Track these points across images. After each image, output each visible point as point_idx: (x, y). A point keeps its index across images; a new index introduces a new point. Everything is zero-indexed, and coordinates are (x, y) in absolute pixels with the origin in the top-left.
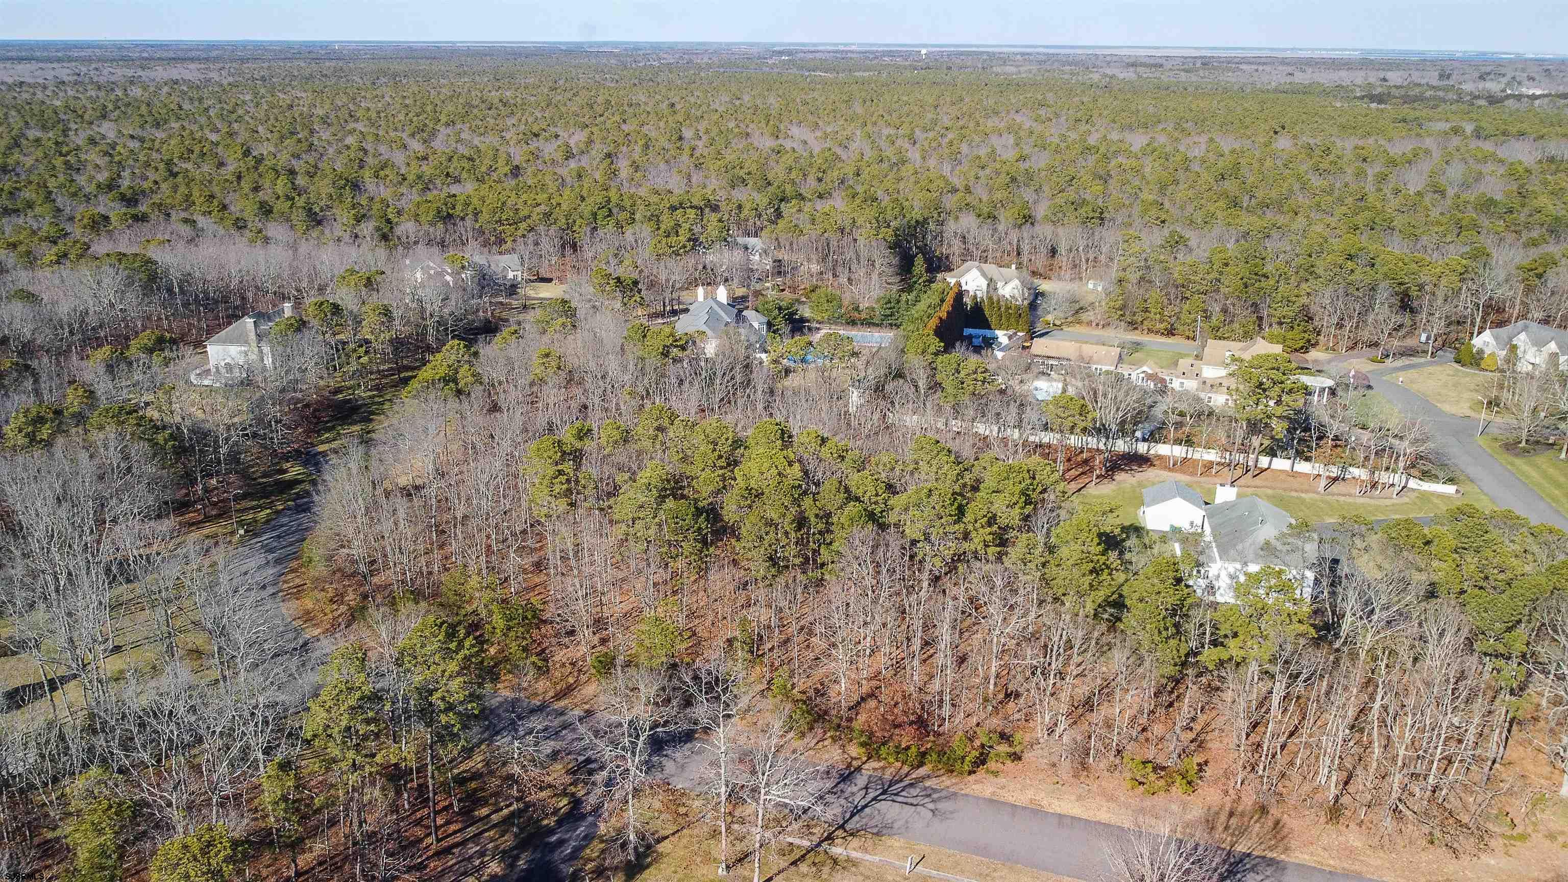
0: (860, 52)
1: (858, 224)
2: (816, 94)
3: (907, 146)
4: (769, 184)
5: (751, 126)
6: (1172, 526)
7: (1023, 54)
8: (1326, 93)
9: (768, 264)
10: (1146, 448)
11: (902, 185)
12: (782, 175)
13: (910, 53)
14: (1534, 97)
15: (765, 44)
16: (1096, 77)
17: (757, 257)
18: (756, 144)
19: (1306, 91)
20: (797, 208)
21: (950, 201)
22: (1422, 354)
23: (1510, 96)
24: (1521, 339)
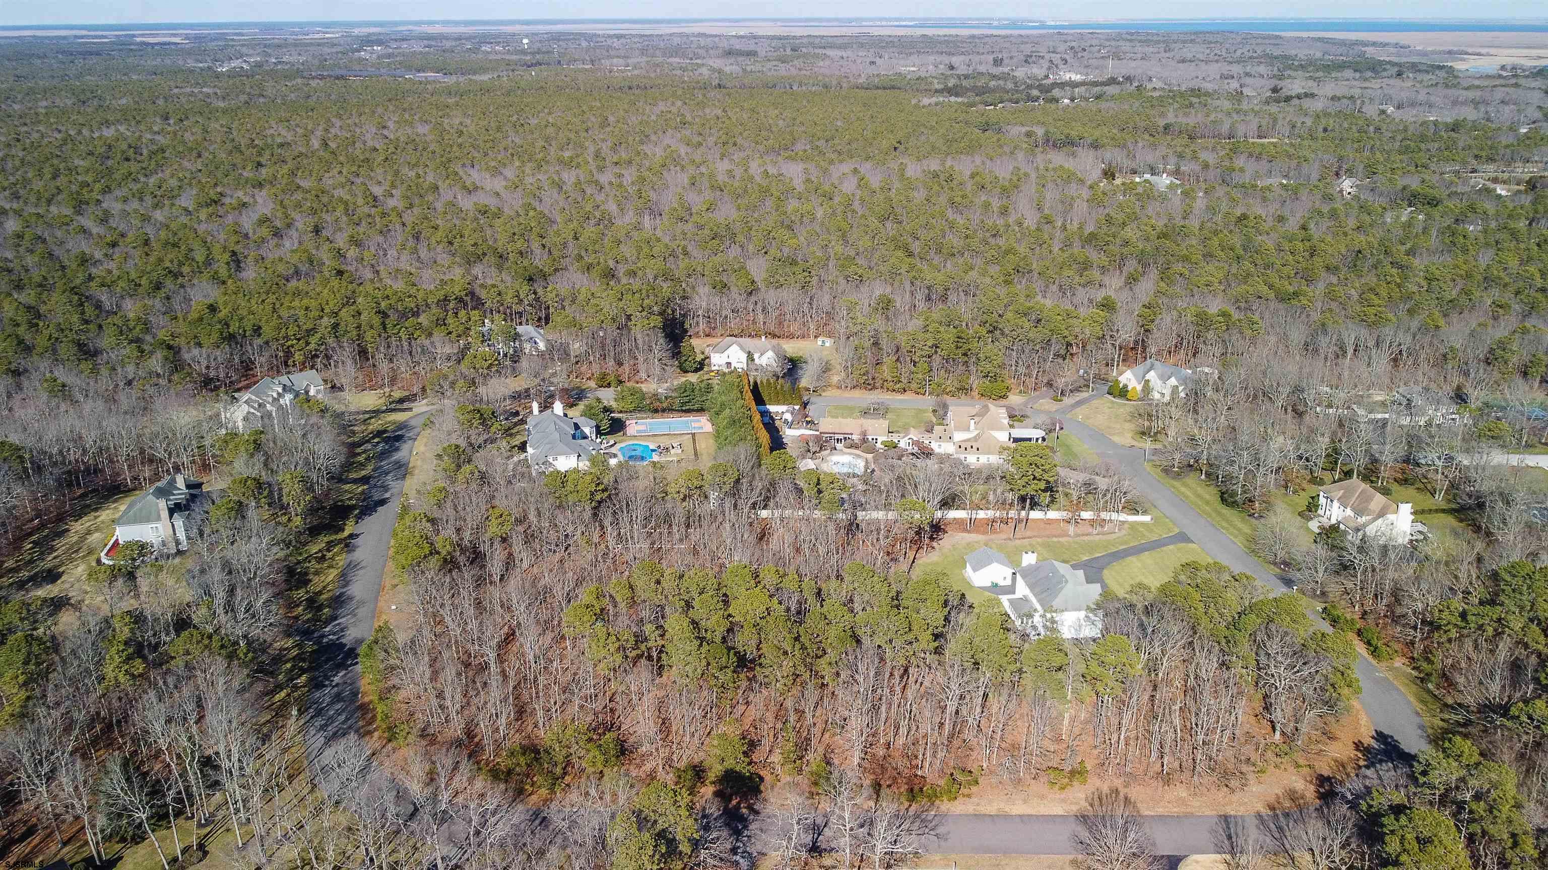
1: (628, 313)
6: (991, 582)
8: (910, 87)
10: (942, 514)
19: (893, 84)
22: (1085, 389)
23: (1055, 85)
24: (1152, 375)
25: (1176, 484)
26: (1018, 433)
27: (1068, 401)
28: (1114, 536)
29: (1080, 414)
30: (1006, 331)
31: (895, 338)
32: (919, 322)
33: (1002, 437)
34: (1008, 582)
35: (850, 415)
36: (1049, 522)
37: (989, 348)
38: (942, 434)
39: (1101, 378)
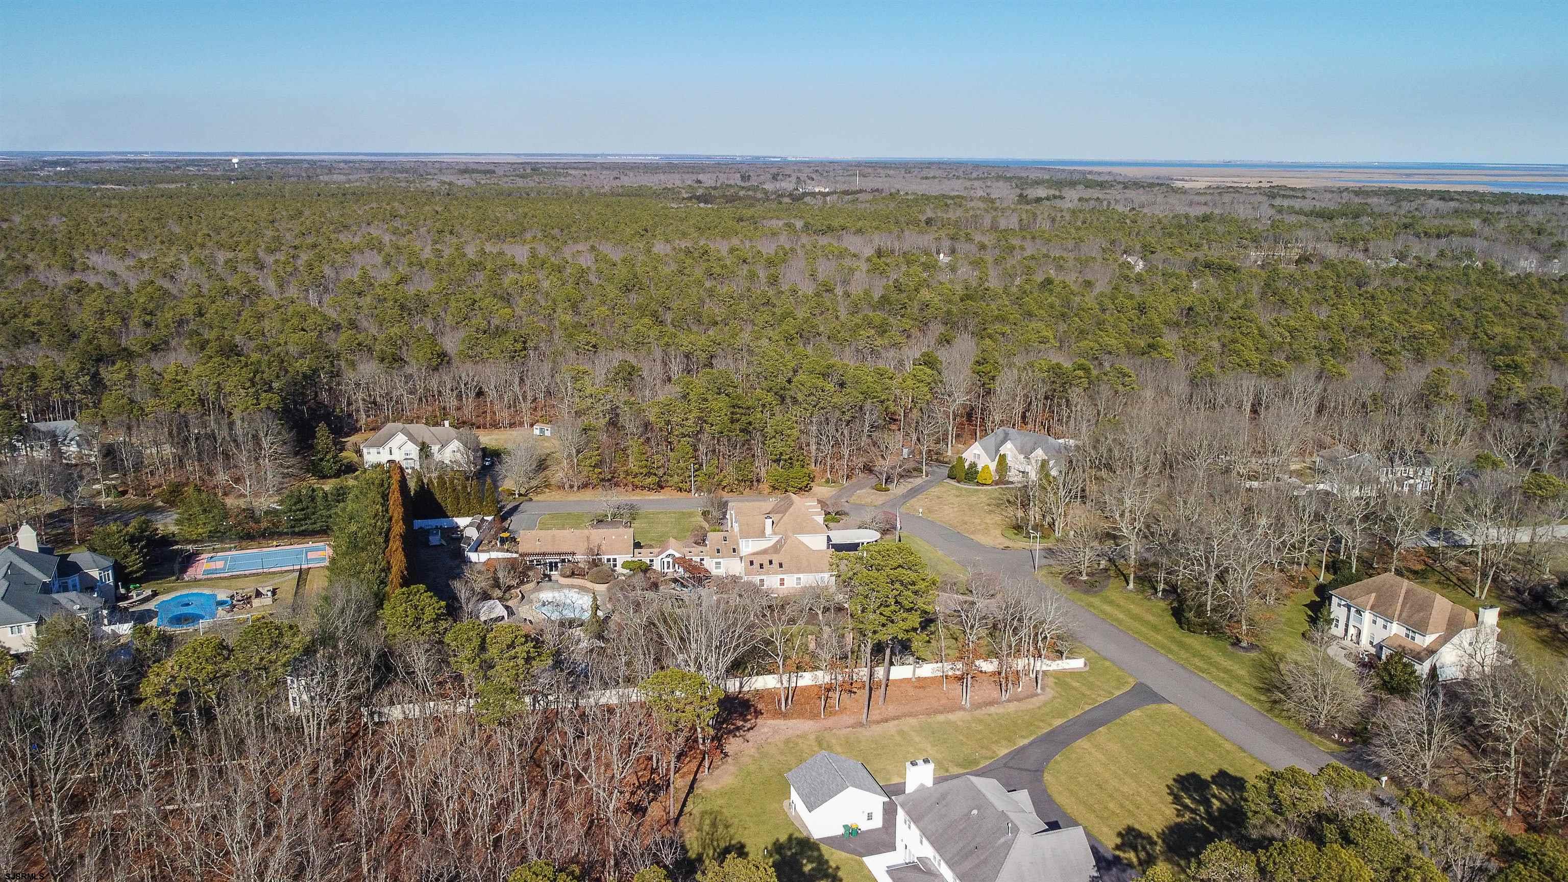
0: (158, 162)
1: (227, 390)
2: (114, 212)
3: (253, 273)
4: (74, 336)
5: (31, 255)
6: (845, 827)
7: (345, 162)
8: (656, 195)
9: (94, 456)
10: (738, 684)
11: (266, 323)
12: (91, 323)
13: (219, 163)
14: (825, 195)
15: (33, 153)
16: (434, 184)
17: (74, 448)
18: (42, 278)
19: (638, 193)
20: (126, 372)
21: (337, 342)
22: (915, 474)
23: (805, 194)
24: (1008, 448)
25: (1096, 601)
26: (841, 536)
27: (898, 489)
28: (1036, 702)
29: (919, 506)
30: (800, 397)
31: (640, 411)
32: (674, 390)
33: (817, 542)
34: (877, 822)
35: (576, 526)
36: (922, 684)
37: (776, 420)
38: (721, 545)
39: (936, 458)
